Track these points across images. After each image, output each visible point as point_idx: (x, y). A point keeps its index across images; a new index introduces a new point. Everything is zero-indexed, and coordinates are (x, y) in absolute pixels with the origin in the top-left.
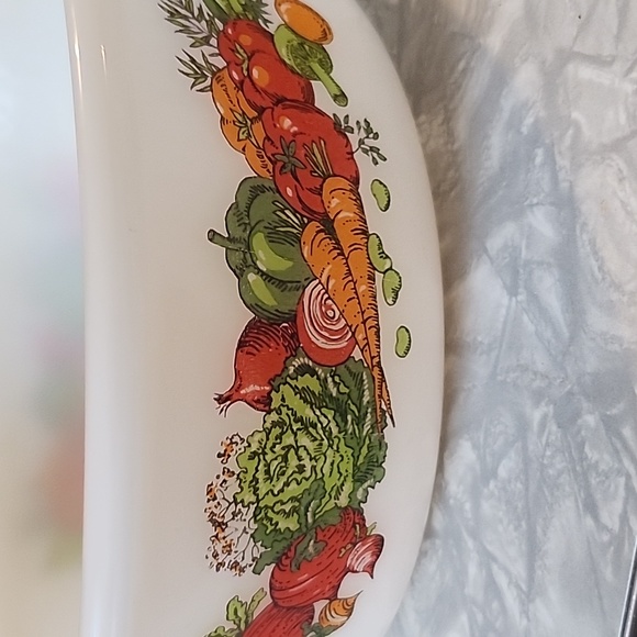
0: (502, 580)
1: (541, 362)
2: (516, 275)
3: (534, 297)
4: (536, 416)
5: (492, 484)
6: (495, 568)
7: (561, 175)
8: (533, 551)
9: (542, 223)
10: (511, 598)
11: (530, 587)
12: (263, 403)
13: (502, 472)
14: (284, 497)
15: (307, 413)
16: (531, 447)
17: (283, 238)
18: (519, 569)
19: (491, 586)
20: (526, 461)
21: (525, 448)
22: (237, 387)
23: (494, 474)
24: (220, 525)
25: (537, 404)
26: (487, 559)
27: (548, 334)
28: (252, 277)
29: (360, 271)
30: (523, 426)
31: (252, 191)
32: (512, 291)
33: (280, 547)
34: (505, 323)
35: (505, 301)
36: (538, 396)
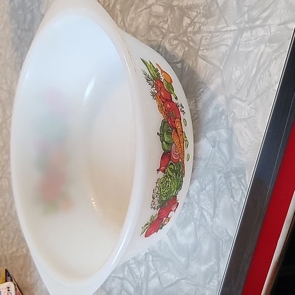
0: (206, 214)
1: (221, 164)
2: (215, 143)
3: (219, 149)
4: (219, 176)
5: (204, 192)
6: (204, 211)
7: (229, 123)
8: (215, 206)
9: (223, 132)
10: (208, 218)
11: (214, 215)
12: (164, 171)
13: (207, 188)
14: (165, 193)
15: (171, 174)
16: (216, 183)
17: (169, 134)
18: (211, 211)
19: (202, 215)
20: (215, 186)
21: (215, 183)
22: (160, 168)
23: (205, 189)
24: (154, 198)
25: (219, 173)
26: (201, 209)
27: (223, 158)
28: (164, 143)
29: (181, 141)
30: (214, 178)
31: (164, 122)
32: (214, 147)
33: (162, 204)
34: (211, 154)
35: (211, 149)
36: (219, 172)
